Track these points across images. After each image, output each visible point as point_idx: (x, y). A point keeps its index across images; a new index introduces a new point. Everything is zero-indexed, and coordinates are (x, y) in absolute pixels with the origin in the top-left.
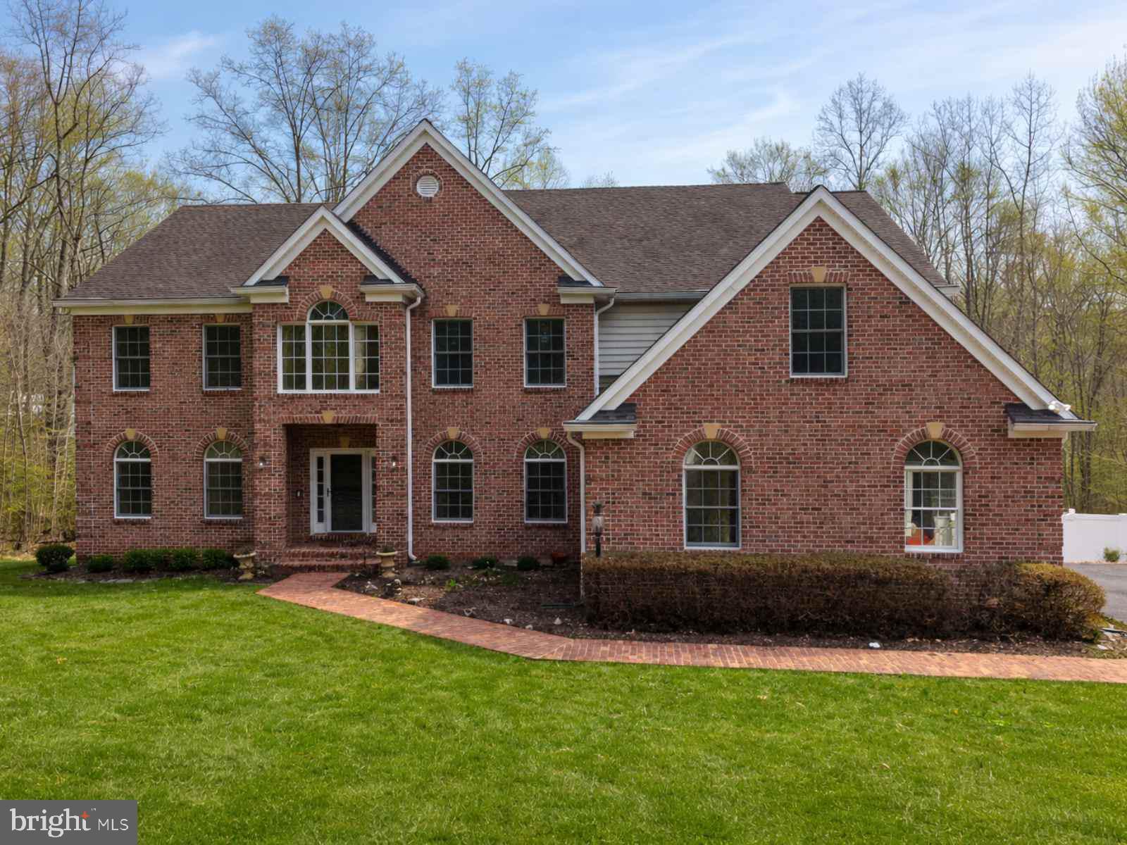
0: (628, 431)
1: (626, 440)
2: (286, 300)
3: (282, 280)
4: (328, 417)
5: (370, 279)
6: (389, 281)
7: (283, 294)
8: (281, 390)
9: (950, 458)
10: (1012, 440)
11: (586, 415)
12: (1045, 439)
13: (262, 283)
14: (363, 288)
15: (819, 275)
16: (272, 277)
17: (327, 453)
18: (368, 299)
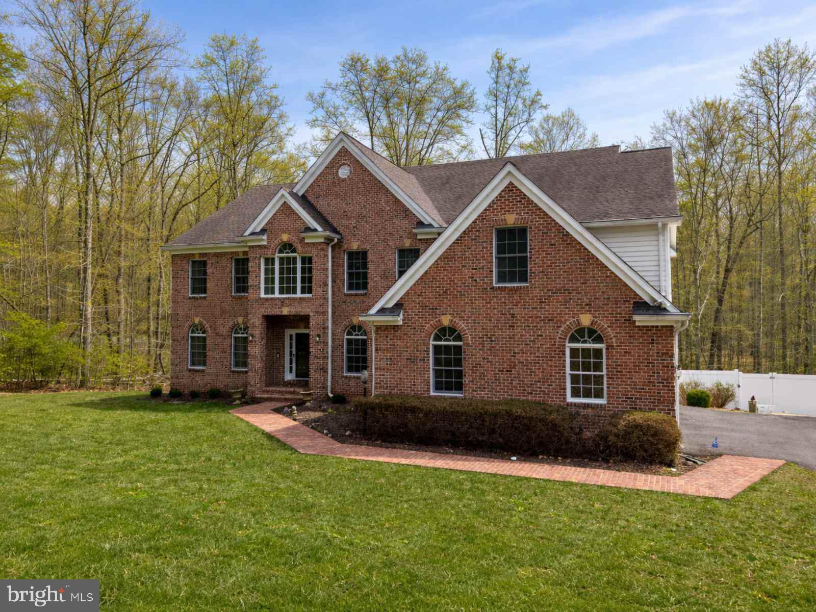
0: (399, 320)
1: (398, 326)
2: (265, 243)
3: (263, 231)
4: (285, 311)
5: (308, 229)
6: (316, 230)
7: (263, 240)
8: (263, 295)
9: (599, 339)
10: (639, 327)
11: (374, 311)
12: (662, 326)
13: (253, 234)
14: (303, 235)
15: (511, 220)
16: (258, 230)
17: (294, 332)
18: (306, 241)
